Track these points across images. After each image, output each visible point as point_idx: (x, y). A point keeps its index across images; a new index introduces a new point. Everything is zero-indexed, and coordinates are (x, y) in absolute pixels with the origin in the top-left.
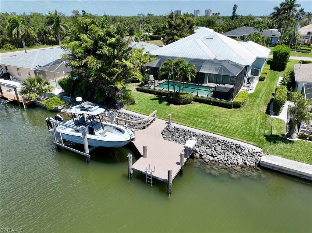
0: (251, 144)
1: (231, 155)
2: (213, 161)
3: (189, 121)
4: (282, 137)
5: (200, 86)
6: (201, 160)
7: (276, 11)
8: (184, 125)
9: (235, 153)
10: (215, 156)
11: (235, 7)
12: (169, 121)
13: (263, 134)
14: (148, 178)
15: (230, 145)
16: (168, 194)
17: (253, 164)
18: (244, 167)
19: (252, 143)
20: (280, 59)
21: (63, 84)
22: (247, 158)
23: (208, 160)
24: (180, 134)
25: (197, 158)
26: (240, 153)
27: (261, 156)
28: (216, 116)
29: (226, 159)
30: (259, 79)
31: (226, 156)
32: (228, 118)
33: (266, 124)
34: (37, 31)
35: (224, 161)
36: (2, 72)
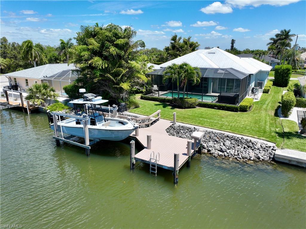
0: (263, 140)
1: (242, 149)
2: (222, 156)
3: (194, 121)
4: (295, 134)
5: (204, 95)
6: (209, 155)
7: (272, 41)
8: (190, 123)
9: (246, 146)
10: (224, 150)
11: (233, 42)
12: (174, 121)
13: (275, 131)
14: (152, 167)
15: (240, 140)
16: (174, 183)
17: (267, 159)
18: (257, 162)
19: (264, 138)
20: (282, 75)
21: (68, 89)
22: (260, 153)
23: (217, 155)
24: (186, 131)
25: (204, 153)
26: (252, 147)
27: (275, 150)
28: (223, 117)
29: (236, 153)
30: (263, 92)
31: (237, 150)
32: (235, 118)
33: (276, 124)
34: (49, 57)
35: (235, 155)
36: (11, 84)
